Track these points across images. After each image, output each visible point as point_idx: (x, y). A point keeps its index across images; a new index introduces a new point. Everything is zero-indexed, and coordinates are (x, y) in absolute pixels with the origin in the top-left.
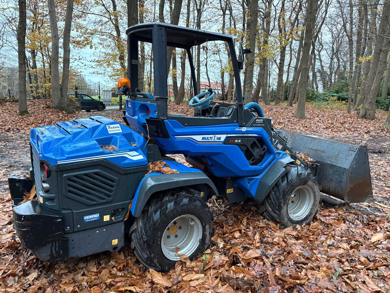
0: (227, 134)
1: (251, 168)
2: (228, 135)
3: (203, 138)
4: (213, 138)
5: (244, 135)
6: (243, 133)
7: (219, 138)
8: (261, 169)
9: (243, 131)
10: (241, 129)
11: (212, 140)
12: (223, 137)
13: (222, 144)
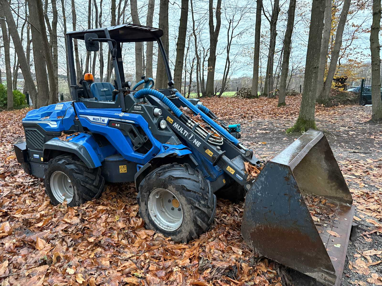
0: (109, 117)
1: (133, 155)
2: (110, 119)
3: (94, 119)
4: (100, 119)
5: (122, 120)
6: (120, 118)
7: (104, 121)
8: (142, 158)
9: (120, 116)
10: (119, 114)
11: (99, 122)
12: (106, 120)
13: (106, 126)
